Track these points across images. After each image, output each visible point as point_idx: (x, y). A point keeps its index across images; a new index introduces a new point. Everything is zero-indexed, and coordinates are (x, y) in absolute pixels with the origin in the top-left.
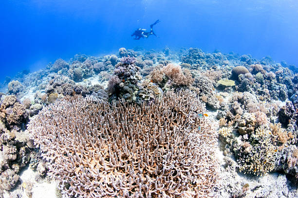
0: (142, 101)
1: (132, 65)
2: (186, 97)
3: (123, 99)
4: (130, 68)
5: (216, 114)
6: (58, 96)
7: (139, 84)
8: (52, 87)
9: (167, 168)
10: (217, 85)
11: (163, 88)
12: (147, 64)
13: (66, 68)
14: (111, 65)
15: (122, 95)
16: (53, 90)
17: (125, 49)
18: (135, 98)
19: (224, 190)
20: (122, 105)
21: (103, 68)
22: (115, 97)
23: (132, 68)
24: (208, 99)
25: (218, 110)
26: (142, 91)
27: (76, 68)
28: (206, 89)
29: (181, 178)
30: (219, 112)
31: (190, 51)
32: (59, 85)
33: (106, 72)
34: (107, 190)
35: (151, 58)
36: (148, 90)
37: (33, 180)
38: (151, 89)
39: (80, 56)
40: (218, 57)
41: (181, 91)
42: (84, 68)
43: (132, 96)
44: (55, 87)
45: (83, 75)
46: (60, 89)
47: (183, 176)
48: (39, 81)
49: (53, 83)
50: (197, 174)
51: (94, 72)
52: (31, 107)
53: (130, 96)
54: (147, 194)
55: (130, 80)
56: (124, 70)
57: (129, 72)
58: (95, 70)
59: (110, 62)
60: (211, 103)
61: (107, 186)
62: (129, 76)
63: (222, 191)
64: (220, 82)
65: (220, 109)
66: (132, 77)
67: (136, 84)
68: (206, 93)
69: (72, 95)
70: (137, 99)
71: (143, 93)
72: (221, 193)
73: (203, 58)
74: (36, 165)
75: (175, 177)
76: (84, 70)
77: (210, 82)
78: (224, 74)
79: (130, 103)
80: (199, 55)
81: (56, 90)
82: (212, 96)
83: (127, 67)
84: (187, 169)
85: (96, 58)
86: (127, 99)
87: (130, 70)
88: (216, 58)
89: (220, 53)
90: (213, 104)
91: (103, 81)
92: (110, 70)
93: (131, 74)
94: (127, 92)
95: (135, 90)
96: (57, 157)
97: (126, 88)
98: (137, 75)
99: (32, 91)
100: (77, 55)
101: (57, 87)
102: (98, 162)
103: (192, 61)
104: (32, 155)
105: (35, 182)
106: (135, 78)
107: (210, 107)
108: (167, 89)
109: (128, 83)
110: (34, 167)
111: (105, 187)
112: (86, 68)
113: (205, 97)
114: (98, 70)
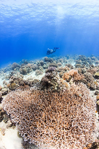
0: (60, 90)
1: (54, 71)
2: (81, 87)
3: (50, 89)
4: (53, 73)
5: (94, 92)
6: (16, 85)
7: (58, 81)
8: (12, 80)
9: (73, 126)
10: (94, 76)
11: (70, 82)
12: (59, 65)
13: (18, 67)
14: (41, 66)
15: (50, 87)
16: (13, 81)
17: (47, 57)
18: (56, 88)
19: (98, 131)
20: (50, 92)
21: (37, 68)
22: (46, 88)
23: (54, 73)
24: (91, 85)
25: (95, 90)
26: (60, 85)
27: (23, 68)
28: (90, 79)
29: (79, 130)
30: (96, 91)
31: (79, 57)
32: (16, 79)
33: (39, 70)
34: (46, 137)
35: (61, 61)
36: (63, 84)
37: (5, 127)
38: (64, 84)
39: (25, 61)
40: (94, 59)
41: (78, 84)
42: (28, 68)
43: (55, 87)
44: (14, 80)
45: (27, 72)
46: (17, 81)
47: (80, 128)
48: (5, 74)
49: (13, 78)
50: (86, 127)
51: (32, 70)
52: (2, 90)
53: (54, 87)
54: (64, 138)
55: (54, 79)
56: (50, 74)
57: (53, 76)
58: (33, 69)
59: (40, 64)
60: (92, 87)
61: (46, 135)
62: (53, 77)
63: (97, 132)
64: (96, 74)
65: (97, 89)
66: (54, 78)
67: (56, 81)
68: (90, 82)
69: (23, 85)
70: (57, 89)
71: (60, 86)
72: (96, 133)
73: (86, 60)
74: (6, 120)
75: (77, 129)
76: (28, 69)
77: (91, 76)
78: (97, 70)
79: (54, 91)
80: (84, 59)
81: (15, 82)
82: (93, 83)
83: (51, 72)
84: (82, 125)
85: (33, 62)
86: (52, 89)
87: (53, 74)
88: (92, 60)
89: (94, 57)
90: (93, 87)
91: (37, 75)
92: (40, 68)
93: (54, 76)
94: (52, 85)
95: (56, 84)
96: (20, 121)
97: (52, 83)
98: (57, 77)
99: (1, 79)
100: (23, 60)
101: (15, 80)
102: (40, 123)
103: (81, 62)
104: (4, 116)
105: (6, 128)
106: (56, 78)
107: (92, 89)
108: (71, 82)
109: (53, 81)
110: (5, 121)
111: (45, 135)
112: (29, 68)
113: (89, 84)
114: (35, 69)
